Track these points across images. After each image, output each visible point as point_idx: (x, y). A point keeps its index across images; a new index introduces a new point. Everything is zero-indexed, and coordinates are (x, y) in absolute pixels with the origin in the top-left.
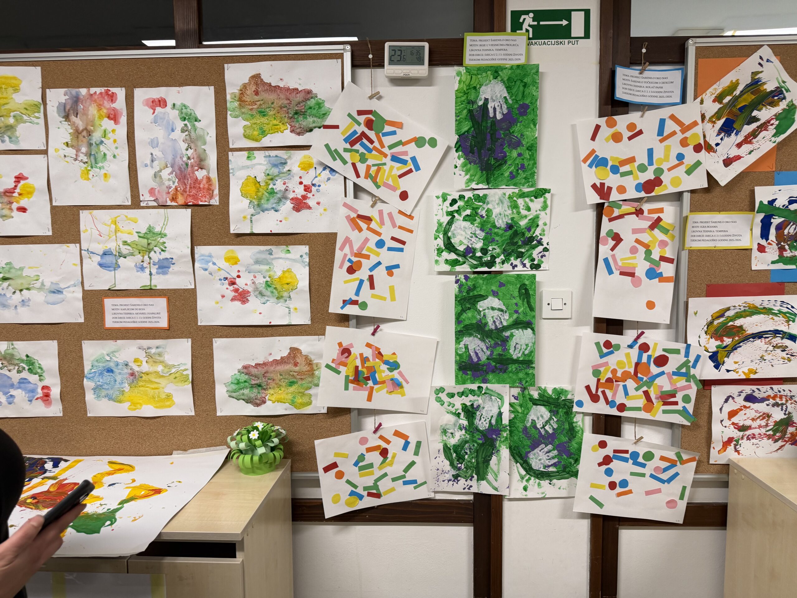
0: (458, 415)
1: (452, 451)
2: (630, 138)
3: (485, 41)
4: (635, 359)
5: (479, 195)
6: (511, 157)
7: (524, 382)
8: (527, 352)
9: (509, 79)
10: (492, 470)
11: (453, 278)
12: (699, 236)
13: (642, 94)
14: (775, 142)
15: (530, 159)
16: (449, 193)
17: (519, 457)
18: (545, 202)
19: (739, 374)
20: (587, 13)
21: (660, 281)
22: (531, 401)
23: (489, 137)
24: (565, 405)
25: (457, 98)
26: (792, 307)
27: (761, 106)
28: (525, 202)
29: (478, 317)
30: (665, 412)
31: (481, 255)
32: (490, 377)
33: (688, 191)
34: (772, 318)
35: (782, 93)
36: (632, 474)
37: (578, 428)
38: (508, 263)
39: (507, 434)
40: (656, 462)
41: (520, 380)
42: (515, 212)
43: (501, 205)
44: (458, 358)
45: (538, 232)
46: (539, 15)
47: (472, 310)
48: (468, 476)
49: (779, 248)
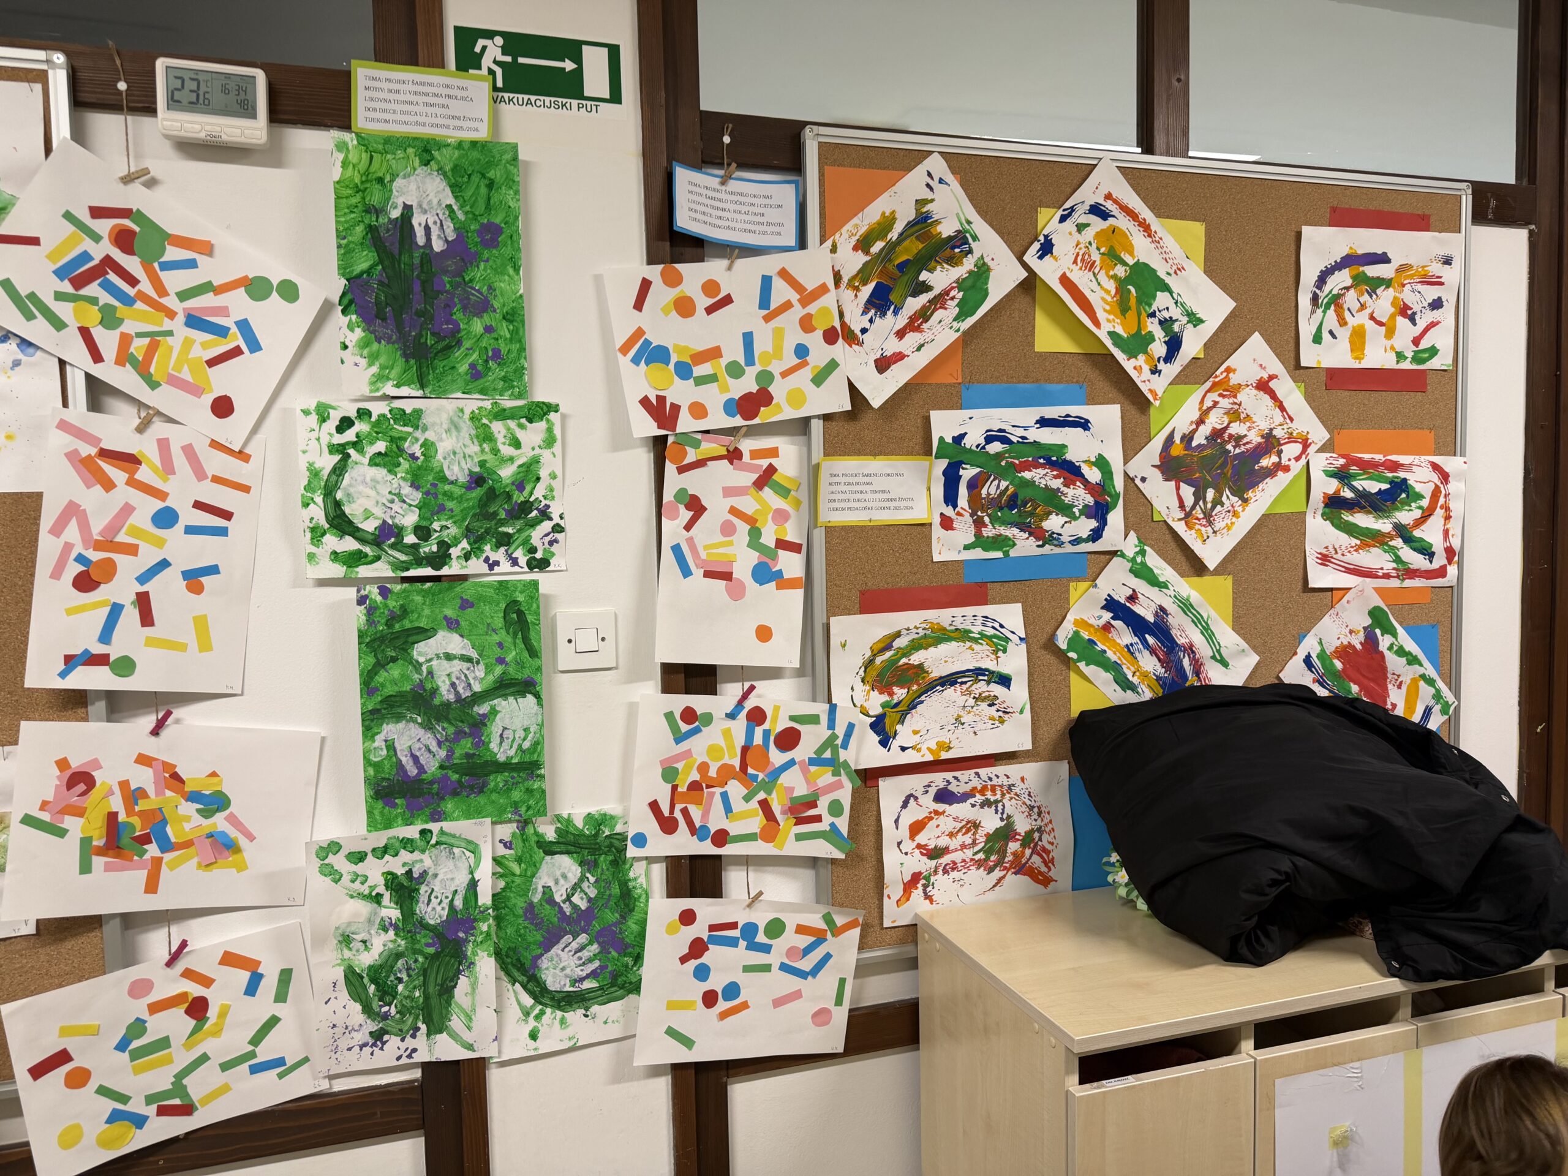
0: (377, 899)
1: (366, 980)
2: (710, 310)
3: (398, 82)
4: (740, 741)
5: (404, 411)
6: (469, 332)
7: (523, 810)
8: (526, 745)
9: (456, 168)
10: (459, 1006)
11: (351, 593)
12: (842, 501)
13: (727, 224)
14: (958, 330)
15: (511, 340)
16: (333, 404)
17: (518, 970)
18: (550, 430)
19: (922, 753)
20: (614, 52)
21: (778, 588)
22: (539, 847)
23: (417, 288)
24: (611, 845)
25: (338, 198)
26: (1002, 626)
27: (933, 263)
28: (509, 429)
29: (416, 677)
30: (799, 837)
31: (417, 541)
32: (449, 805)
33: (818, 417)
34: (970, 648)
35: (965, 242)
36: (747, 969)
37: (639, 891)
38: (478, 558)
39: (489, 926)
40: (790, 939)
41: (516, 806)
42: (487, 449)
43: (454, 433)
44: (371, 771)
45: (539, 492)
46: (515, 43)
47: (400, 662)
48: (405, 1029)
49: (974, 521)
